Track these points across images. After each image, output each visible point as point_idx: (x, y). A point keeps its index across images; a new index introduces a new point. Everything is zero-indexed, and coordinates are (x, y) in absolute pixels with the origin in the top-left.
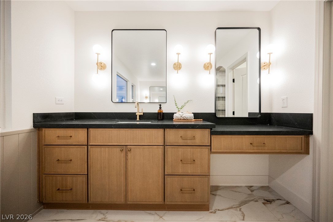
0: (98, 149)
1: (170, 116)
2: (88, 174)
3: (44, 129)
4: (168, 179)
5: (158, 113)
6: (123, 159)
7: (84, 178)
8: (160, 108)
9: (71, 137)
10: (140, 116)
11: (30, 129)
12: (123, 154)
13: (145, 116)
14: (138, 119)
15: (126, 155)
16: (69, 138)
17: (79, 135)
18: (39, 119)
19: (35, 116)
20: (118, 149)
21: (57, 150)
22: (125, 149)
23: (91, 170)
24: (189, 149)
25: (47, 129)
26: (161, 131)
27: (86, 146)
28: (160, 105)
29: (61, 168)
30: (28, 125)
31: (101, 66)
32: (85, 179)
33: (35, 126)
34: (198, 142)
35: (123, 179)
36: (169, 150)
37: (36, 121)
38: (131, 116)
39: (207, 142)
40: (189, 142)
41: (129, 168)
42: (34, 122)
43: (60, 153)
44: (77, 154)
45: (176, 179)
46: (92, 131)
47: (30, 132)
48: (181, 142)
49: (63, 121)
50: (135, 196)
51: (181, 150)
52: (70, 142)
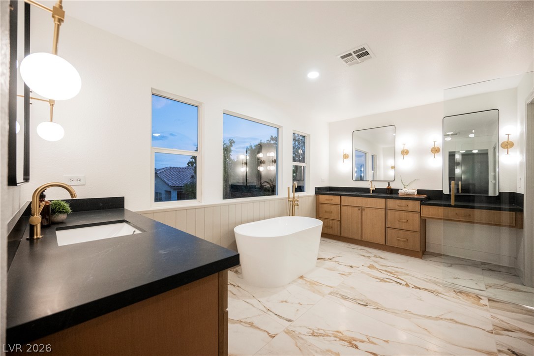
0: (346, 208)
1: (396, 191)
2: (340, 220)
3: (319, 195)
4: (389, 231)
5: (387, 189)
6: (360, 215)
8: (389, 185)
9: (332, 200)
10: (373, 190)
12: (360, 212)
13: (377, 191)
14: (371, 193)
15: (362, 212)
17: (336, 199)
18: (318, 190)
19: (316, 188)
20: (357, 209)
21: (325, 206)
22: (362, 209)
23: (342, 219)
24: (404, 213)
26: (384, 200)
27: (340, 205)
28: (389, 183)
29: (327, 216)
31: (346, 156)
32: (339, 223)
33: (315, 193)
34: (410, 209)
35: (359, 225)
36: (389, 212)
37: (316, 191)
38: (367, 190)
39: (418, 209)
40: (403, 209)
41: (363, 219)
43: (326, 208)
44: (335, 209)
45: (394, 231)
46: (342, 197)
47: (314, 196)
48: (397, 208)
50: (367, 237)
51: (398, 213)
52: (332, 202)
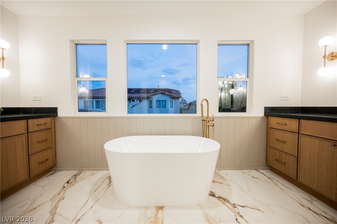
0: (306, 138)
2: (298, 157)
3: (270, 117)
7: (295, 159)
9: (286, 124)
11: (262, 116)
12: (336, 149)
16: (285, 125)
17: (292, 124)
18: (268, 111)
19: (266, 108)
20: (330, 143)
21: (277, 132)
25: (271, 117)
27: (297, 134)
29: (279, 146)
30: (261, 114)
33: (265, 115)
37: (266, 112)
42: (265, 112)
43: (278, 135)
44: (291, 138)
46: (303, 122)
47: (262, 118)
49: (282, 112)
52: (285, 128)
